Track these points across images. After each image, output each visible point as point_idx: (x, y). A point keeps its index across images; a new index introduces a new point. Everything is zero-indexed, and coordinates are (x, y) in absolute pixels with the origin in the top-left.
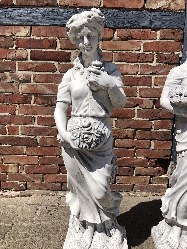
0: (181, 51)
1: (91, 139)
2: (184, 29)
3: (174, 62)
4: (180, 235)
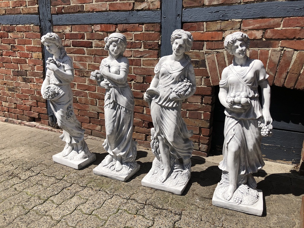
0: (160, 40)
1: (48, 94)
2: (161, 23)
4: (112, 161)
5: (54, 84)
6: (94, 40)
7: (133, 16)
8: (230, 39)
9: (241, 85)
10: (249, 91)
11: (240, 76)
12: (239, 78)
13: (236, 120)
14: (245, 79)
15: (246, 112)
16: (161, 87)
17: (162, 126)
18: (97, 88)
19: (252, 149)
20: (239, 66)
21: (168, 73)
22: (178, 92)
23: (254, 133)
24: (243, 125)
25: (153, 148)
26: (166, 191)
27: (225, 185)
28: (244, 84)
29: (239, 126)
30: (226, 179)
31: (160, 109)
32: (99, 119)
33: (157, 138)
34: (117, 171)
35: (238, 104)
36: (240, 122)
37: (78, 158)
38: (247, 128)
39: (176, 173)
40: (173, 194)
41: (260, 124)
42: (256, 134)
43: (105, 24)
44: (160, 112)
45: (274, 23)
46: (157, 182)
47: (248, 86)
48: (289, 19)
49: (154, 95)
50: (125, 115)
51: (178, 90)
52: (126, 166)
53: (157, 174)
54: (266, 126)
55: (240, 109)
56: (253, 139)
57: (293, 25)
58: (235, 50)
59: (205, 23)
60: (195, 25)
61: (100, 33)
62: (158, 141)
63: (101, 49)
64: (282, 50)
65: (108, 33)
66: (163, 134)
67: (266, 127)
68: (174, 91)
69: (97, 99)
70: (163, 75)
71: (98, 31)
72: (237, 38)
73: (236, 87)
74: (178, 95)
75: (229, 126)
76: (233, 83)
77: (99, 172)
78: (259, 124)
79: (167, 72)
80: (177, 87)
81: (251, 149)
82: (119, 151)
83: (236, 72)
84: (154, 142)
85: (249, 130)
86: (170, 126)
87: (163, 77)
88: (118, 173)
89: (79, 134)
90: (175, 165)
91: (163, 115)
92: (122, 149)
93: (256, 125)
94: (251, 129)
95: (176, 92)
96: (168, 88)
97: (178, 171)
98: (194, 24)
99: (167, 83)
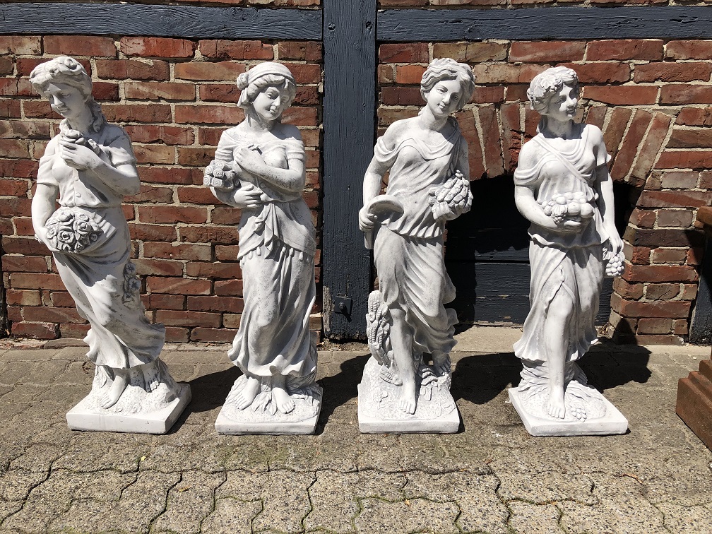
0: (321, 81)
1: (72, 238)
2: (322, 40)
3: (309, 102)
4: (259, 391)
5: (82, 207)
6: (125, 81)
7: (244, 19)
8: (552, 83)
9: (572, 178)
10: (586, 189)
11: (568, 159)
12: (567, 164)
13: (563, 250)
14: (579, 165)
15: (582, 233)
16: (404, 193)
17: (406, 284)
18: (137, 210)
19: (590, 306)
20: (559, 140)
21: (420, 159)
22: (452, 202)
23: (595, 273)
24: (575, 260)
25: (375, 341)
26: (423, 432)
27: (539, 390)
28: (577, 175)
29: (568, 261)
30: (538, 376)
31: (404, 245)
32: (148, 294)
33: (388, 315)
34: (287, 413)
35: (575, 216)
36: (570, 254)
37: (154, 403)
38: (583, 265)
39: (429, 387)
40: (439, 433)
41: (606, 253)
42: (598, 275)
43: (157, 36)
44: (404, 253)
45: (571, 50)
46: (398, 416)
47: (585, 178)
48: (598, 45)
49: (386, 212)
50: (303, 271)
51: (452, 196)
52: (303, 396)
53: (389, 399)
54: (616, 255)
55: (578, 226)
56: (592, 285)
57: (606, 55)
58: (558, 104)
59: (430, 44)
60: (408, 48)
61: (143, 60)
62: (390, 322)
63: (147, 103)
64: (585, 105)
65: (168, 62)
66: (404, 303)
67: (616, 258)
68: (442, 201)
69: (137, 241)
70: (409, 164)
71: (138, 55)
72: (565, 80)
73: (561, 183)
74: (452, 208)
75: (548, 264)
76: (557, 175)
77: (238, 426)
78: (604, 254)
79: (418, 157)
80: (447, 190)
81: (588, 306)
82: (286, 362)
83: (558, 153)
84: (379, 326)
85: (585, 269)
86: (431, 282)
87: (409, 169)
88: (290, 418)
89: (151, 339)
90: (423, 370)
91: (410, 258)
92: (291, 356)
93: (599, 256)
94: (591, 265)
95: (449, 202)
96: (422, 195)
97: (430, 382)
98: (407, 46)
99: (420, 183)
